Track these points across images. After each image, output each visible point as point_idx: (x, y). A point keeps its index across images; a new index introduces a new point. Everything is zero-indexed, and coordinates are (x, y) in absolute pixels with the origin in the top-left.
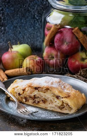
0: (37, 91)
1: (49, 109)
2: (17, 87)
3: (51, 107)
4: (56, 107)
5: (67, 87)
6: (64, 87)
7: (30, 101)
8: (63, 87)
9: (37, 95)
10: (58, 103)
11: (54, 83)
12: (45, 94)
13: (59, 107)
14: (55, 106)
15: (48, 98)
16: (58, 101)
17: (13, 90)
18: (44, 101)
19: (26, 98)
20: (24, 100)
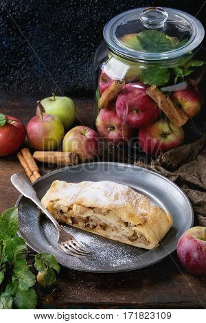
0: (92, 211)
1: (111, 238)
2: (58, 200)
3: (115, 236)
4: (124, 238)
5: (141, 202)
6: (137, 202)
7: (79, 223)
8: (134, 201)
9: (92, 218)
10: (127, 232)
11: (120, 197)
12: (105, 217)
13: (129, 239)
14: (123, 235)
15: (111, 224)
16: (126, 230)
17: (51, 203)
18: (104, 227)
19: (72, 219)
20: (70, 222)
